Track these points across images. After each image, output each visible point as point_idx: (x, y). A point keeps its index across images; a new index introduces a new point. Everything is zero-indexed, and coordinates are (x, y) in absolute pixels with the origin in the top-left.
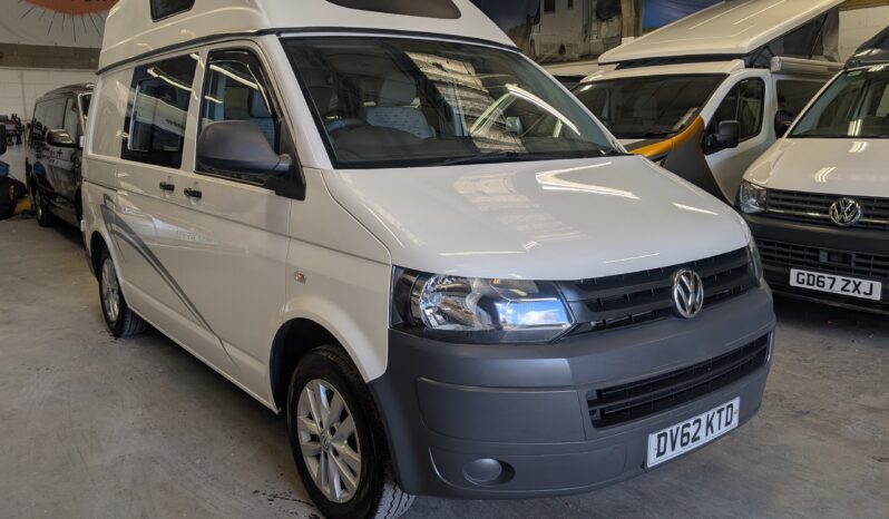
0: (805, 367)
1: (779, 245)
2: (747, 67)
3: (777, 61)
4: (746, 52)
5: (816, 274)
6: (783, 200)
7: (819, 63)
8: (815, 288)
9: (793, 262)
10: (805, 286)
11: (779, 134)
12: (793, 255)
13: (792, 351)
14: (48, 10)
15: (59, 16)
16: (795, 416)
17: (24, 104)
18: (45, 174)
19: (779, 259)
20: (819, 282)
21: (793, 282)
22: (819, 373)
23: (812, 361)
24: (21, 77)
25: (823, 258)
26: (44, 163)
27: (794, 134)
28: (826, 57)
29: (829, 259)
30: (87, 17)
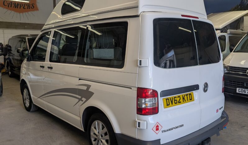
0: (242, 115)
1: (237, 82)
2: (221, 32)
3: (229, 31)
4: (221, 28)
5: (244, 89)
6: (234, 69)
7: (239, 31)
8: (243, 93)
9: (237, 86)
10: (241, 93)
11: (231, 51)
12: (237, 84)
13: (238, 110)
14: (12, 11)
15: (16, 13)
16: (241, 127)
17: (4, 40)
18: (11, 61)
19: (233, 85)
20: (244, 91)
21: (237, 92)
22: (246, 116)
23: (244, 113)
24: (3, 31)
25: (245, 85)
26: (11, 57)
27: (235, 51)
28: (241, 29)
29: (247, 85)
30: (24, 13)
